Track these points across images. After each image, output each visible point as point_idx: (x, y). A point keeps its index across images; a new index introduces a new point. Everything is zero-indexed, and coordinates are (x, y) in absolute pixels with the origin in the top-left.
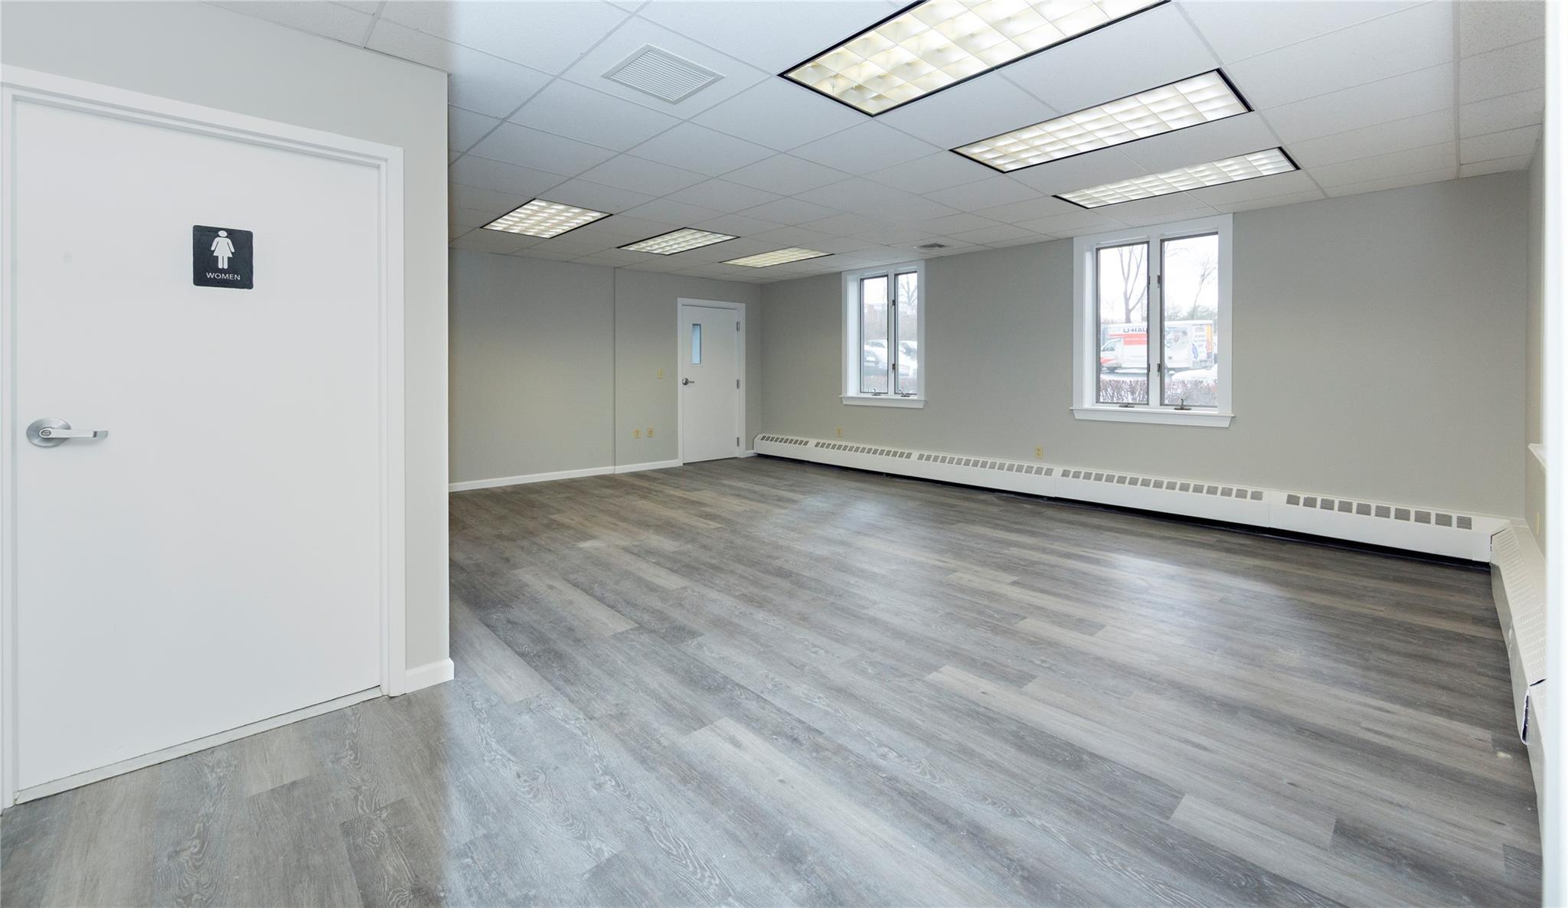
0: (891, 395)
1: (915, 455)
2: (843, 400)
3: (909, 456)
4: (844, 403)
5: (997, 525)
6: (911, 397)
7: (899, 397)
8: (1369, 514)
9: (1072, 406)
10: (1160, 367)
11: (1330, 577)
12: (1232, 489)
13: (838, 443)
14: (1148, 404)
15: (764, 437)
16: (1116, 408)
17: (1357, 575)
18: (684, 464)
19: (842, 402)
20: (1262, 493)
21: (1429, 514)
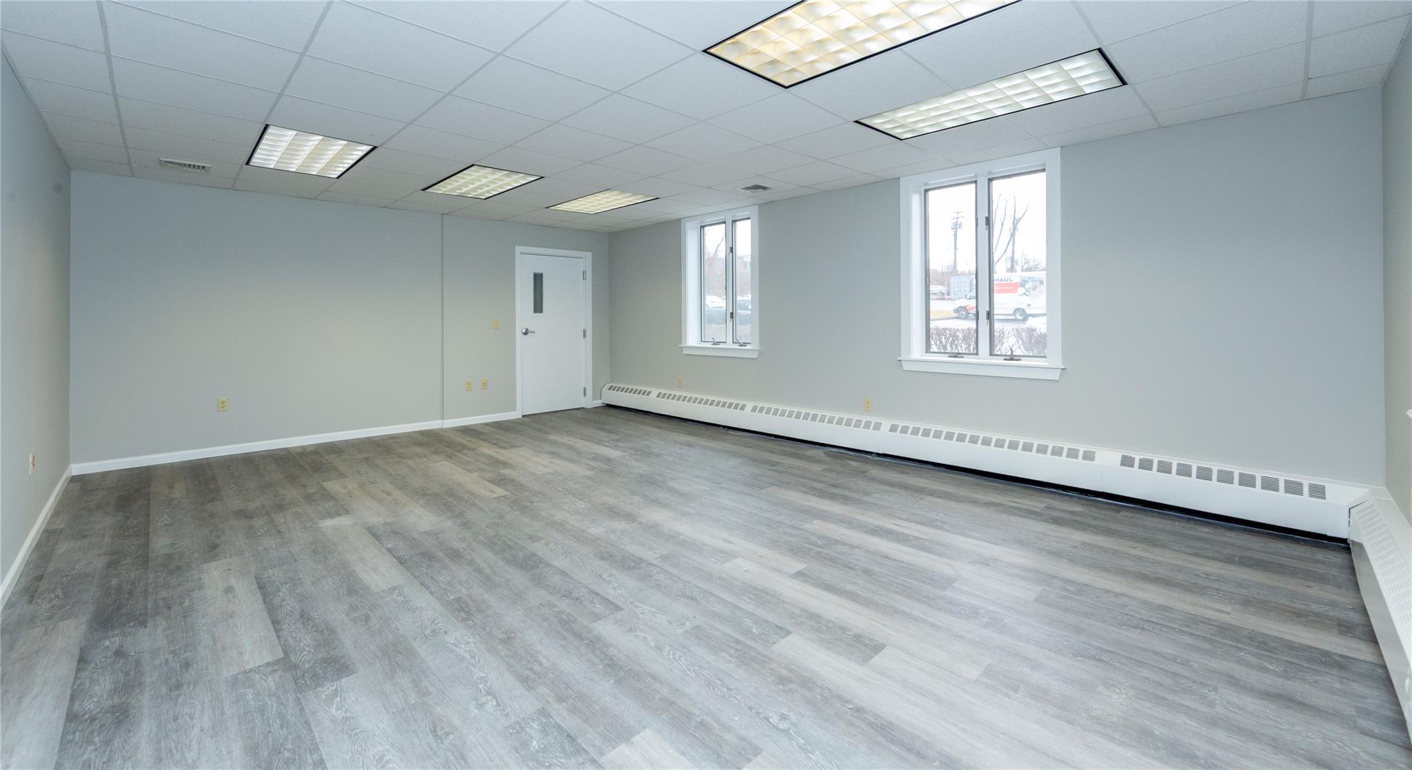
0: (730, 345)
1: (750, 406)
2: (683, 349)
3: (743, 408)
4: (685, 352)
5: (813, 489)
6: (748, 347)
7: (736, 346)
8: (1211, 480)
9: (900, 356)
10: (989, 315)
11: (1168, 559)
12: (1062, 448)
13: (678, 394)
14: (977, 354)
15: (612, 387)
16: (945, 358)
17: (1197, 555)
18: (523, 416)
19: (682, 351)
20: (1094, 452)
21: (1277, 481)
